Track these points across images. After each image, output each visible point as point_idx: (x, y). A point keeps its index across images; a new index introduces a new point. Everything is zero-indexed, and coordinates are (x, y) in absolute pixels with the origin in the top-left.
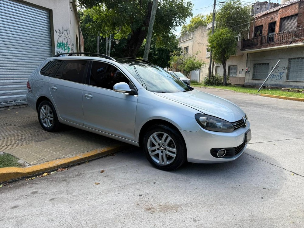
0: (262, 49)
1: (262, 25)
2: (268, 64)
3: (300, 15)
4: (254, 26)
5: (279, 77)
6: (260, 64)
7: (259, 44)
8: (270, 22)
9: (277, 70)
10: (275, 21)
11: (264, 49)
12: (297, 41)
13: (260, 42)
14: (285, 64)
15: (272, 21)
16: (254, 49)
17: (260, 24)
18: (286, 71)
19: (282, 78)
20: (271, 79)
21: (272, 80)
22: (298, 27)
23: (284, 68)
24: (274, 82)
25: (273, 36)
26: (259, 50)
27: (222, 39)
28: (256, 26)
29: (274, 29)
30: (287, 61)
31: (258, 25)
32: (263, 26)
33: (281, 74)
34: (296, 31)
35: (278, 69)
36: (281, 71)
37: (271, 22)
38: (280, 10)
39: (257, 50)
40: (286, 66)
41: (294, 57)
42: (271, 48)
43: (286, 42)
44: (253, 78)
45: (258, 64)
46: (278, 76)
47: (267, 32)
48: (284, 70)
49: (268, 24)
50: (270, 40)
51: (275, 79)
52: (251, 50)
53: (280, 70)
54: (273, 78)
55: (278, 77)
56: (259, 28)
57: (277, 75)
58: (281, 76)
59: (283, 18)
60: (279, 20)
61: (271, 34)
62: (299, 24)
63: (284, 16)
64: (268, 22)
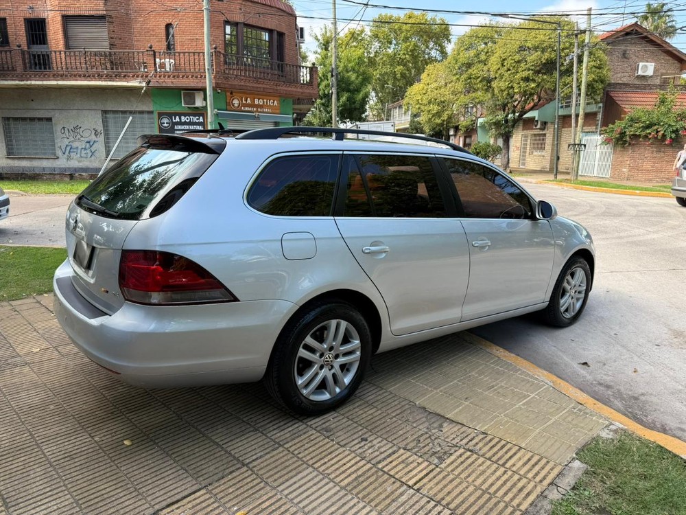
0: (33, 82)
1: (4, 19)
2: (50, 119)
3: (110, 20)
5: (88, 151)
6: (24, 119)
7: (20, 69)
8: (28, 16)
9: (79, 136)
10: (41, 17)
13: (20, 62)
14: (96, 122)
15: (34, 15)
16: (6, 80)
18: (102, 138)
19: (97, 154)
20: (65, 156)
21: (69, 158)
22: (112, 45)
23: (96, 131)
24: (77, 162)
25: (44, 53)
29: (45, 35)
30: (99, 115)
32: (8, 22)
33: (91, 143)
35: (81, 134)
36: (90, 138)
37: (32, 16)
39: (17, 82)
40: (100, 128)
41: (113, 109)
42: (61, 83)
43: (99, 76)
44: (9, 153)
45: (16, 119)
46: (85, 149)
47: (24, 39)
48: (96, 135)
49: (23, 20)
51: (79, 155)
53: (86, 134)
54: (71, 154)
55: (83, 152)
57: (80, 147)
58: (93, 149)
59: (70, 16)
60: (59, 18)
61: (38, 49)
62: (112, 38)
63: (72, 13)
64: (22, 14)
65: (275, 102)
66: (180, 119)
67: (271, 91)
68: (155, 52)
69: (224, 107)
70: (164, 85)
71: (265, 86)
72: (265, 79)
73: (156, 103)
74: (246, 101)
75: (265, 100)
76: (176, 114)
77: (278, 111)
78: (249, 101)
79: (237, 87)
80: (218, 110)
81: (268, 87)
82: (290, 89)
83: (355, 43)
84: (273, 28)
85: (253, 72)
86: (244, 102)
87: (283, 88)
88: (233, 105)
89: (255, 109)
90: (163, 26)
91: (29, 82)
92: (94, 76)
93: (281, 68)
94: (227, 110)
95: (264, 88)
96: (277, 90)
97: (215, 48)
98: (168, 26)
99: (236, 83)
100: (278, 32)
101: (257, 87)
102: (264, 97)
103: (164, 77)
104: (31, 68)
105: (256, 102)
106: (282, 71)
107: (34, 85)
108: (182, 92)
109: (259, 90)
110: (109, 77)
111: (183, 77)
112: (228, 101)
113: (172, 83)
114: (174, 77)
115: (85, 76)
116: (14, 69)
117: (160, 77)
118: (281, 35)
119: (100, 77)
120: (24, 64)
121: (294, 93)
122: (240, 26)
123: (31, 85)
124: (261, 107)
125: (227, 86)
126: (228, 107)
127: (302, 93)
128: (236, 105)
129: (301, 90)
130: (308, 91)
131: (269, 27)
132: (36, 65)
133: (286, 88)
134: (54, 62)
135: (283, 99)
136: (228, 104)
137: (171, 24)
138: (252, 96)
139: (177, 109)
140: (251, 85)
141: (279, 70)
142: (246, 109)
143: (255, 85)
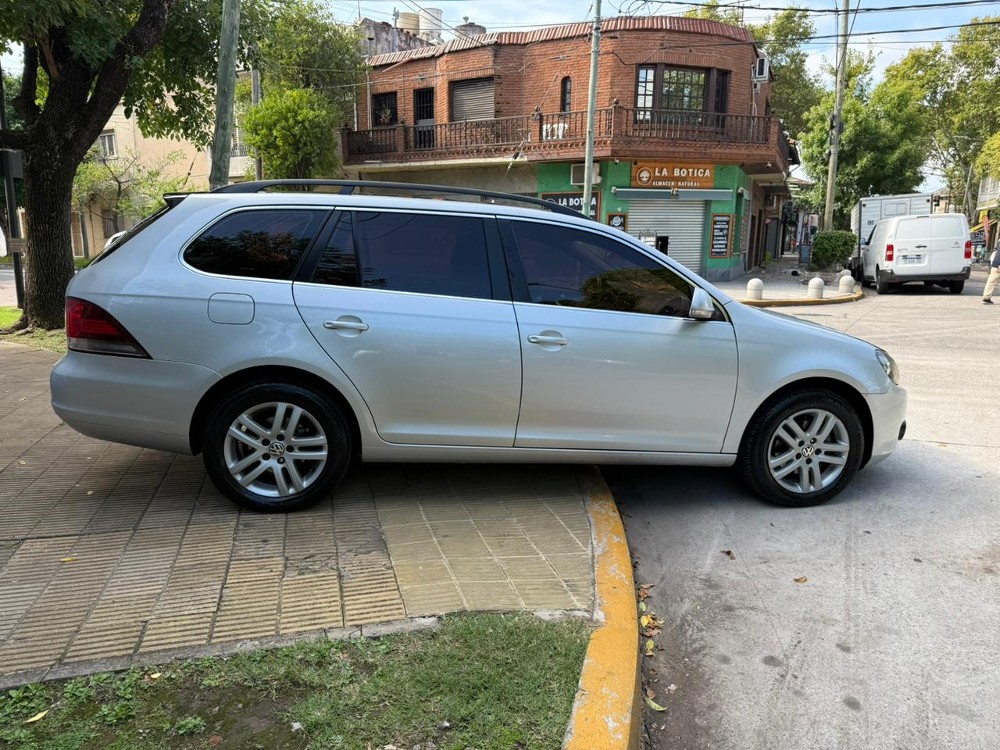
0: (413, 164)
1: (395, 93)
3: (499, 81)
4: (369, 91)
7: (401, 149)
8: (417, 86)
10: (430, 85)
11: (418, 164)
12: (505, 150)
13: (402, 142)
15: (423, 85)
16: (387, 163)
17: (388, 89)
22: (498, 112)
25: (430, 128)
26: (402, 165)
27: (303, 122)
28: (375, 92)
29: (431, 108)
31: (381, 90)
32: (399, 95)
34: (493, 124)
37: (421, 86)
38: (445, 58)
39: (397, 165)
42: (438, 163)
43: (477, 151)
47: (411, 114)
49: (412, 92)
50: (425, 141)
52: (377, 166)
56: (385, 101)
59: (457, 81)
60: (446, 85)
61: (424, 123)
62: (498, 103)
63: (459, 77)
64: (412, 86)
65: (707, 171)
66: (568, 202)
67: (697, 156)
68: (541, 117)
69: (627, 182)
70: (548, 157)
71: (687, 150)
72: (688, 139)
73: (542, 183)
74: (661, 172)
75: (691, 170)
76: (562, 196)
77: (711, 185)
78: (665, 172)
79: (643, 154)
80: (618, 187)
81: (692, 150)
82: (727, 151)
83: (920, 72)
84: (711, 65)
85: (670, 130)
86: (657, 174)
87: (717, 151)
88: (640, 179)
89: (673, 184)
90: (559, 81)
91: (408, 164)
92: (472, 153)
93: (721, 122)
94: (631, 187)
95: (684, 152)
96: (705, 154)
97: (617, 103)
98: (566, 80)
99: (642, 148)
100: (718, 70)
101: (674, 152)
102: (689, 166)
103: (550, 147)
104: (415, 147)
105: (677, 173)
106: (723, 126)
107: (414, 167)
108: (572, 166)
109: (676, 155)
110: (489, 153)
111: (571, 146)
112: (633, 174)
113: (558, 154)
114: (561, 146)
115: (463, 153)
116: (396, 150)
117: (545, 147)
118: (724, 74)
119: (479, 152)
120: (406, 143)
121: (734, 157)
122: (659, 67)
123: (409, 167)
124: (683, 179)
125: (628, 153)
126: (633, 183)
127: (748, 156)
128: (645, 179)
129: (747, 152)
130: (760, 152)
131: (705, 65)
132: (421, 142)
133: (720, 151)
134: (439, 139)
135: (721, 166)
136: (632, 178)
137: (568, 77)
138: (670, 165)
139: (565, 190)
140: (665, 149)
141: (718, 125)
142: (660, 183)
143: (671, 149)
